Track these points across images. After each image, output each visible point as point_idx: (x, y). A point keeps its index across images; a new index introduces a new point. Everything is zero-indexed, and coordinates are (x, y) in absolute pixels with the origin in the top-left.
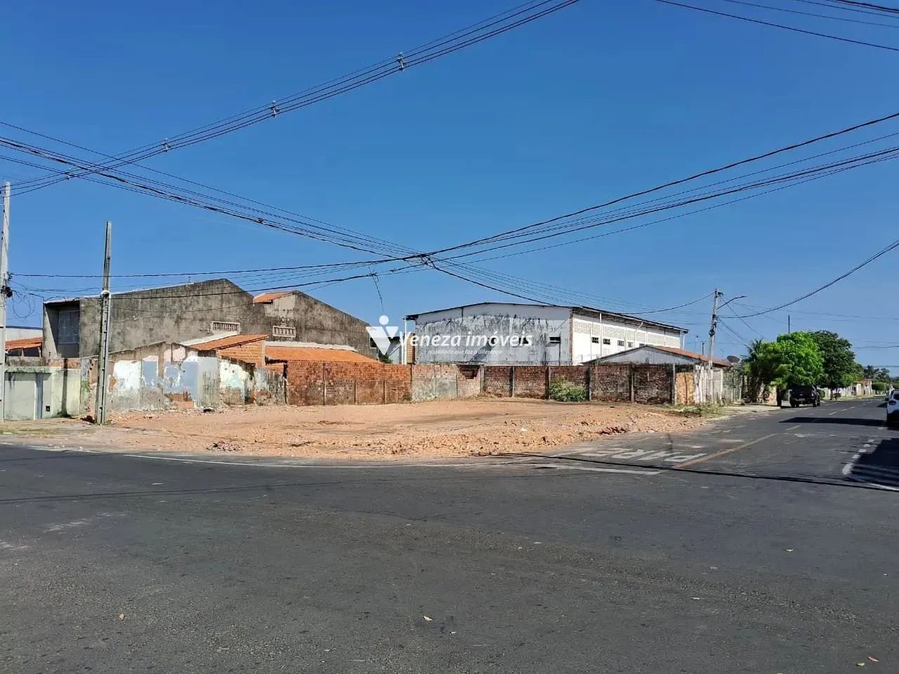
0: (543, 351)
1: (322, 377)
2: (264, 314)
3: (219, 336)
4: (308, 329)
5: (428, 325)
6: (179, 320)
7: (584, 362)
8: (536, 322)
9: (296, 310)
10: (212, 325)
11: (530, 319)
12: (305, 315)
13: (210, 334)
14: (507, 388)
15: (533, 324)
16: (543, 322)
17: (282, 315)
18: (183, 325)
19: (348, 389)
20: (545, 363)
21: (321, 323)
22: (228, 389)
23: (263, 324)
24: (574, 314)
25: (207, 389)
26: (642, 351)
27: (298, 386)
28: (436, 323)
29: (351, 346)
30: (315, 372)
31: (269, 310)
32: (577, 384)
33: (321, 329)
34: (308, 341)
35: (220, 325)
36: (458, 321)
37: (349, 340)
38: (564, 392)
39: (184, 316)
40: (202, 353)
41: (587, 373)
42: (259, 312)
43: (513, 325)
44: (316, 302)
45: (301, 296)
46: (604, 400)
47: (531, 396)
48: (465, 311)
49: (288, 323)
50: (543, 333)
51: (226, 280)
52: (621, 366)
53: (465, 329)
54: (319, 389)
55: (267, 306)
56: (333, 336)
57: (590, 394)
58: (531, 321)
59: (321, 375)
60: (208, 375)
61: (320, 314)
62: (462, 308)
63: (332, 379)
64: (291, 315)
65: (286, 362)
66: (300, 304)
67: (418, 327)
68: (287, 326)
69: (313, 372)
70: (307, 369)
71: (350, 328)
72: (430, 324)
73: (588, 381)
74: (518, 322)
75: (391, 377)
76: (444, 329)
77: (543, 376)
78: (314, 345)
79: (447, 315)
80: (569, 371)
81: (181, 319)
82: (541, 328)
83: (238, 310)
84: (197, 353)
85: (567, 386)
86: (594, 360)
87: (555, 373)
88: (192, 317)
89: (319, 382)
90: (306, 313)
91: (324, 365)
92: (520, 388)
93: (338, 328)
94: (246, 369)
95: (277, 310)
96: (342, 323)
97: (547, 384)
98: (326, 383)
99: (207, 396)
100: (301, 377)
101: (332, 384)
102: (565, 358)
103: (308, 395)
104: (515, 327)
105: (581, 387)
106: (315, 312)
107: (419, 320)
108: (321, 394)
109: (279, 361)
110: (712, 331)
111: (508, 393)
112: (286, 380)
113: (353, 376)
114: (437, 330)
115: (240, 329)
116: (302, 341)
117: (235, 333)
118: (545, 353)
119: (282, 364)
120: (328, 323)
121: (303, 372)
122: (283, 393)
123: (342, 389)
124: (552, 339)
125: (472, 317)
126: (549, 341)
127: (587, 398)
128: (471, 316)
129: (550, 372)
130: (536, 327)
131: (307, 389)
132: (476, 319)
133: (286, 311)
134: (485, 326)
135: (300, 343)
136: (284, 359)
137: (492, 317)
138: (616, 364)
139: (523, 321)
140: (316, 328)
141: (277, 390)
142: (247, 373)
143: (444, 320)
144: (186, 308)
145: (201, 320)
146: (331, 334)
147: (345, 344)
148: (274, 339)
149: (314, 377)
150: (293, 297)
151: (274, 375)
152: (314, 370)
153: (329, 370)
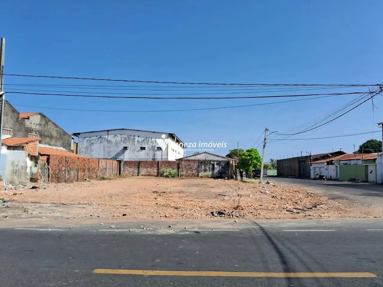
0: (153, 153)
1: (65, 165)
2: (25, 125)
4: (45, 136)
5: (86, 139)
7: (177, 159)
8: (150, 139)
9: (40, 124)
11: (147, 138)
12: (44, 128)
14: (136, 171)
15: (148, 140)
16: (153, 140)
17: (33, 127)
19: (75, 172)
20: (154, 159)
21: (51, 133)
23: (24, 131)
24: (169, 137)
26: (203, 154)
27: (55, 171)
28: (91, 138)
29: (64, 148)
30: (62, 162)
31: (27, 123)
32: (173, 169)
33: (51, 137)
34: (45, 144)
36: (105, 138)
37: (63, 144)
38: (168, 173)
40: (9, 148)
41: (178, 164)
42: (22, 124)
43: (137, 140)
44: (50, 121)
45: (43, 116)
46: (188, 176)
47: (149, 175)
48: (109, 132)
49: (36, 132)
50: (154, 145)
52: (194, 161)
53: (109, 142)
54: (63, 173)
55: (26, 120)
56: (56, 141)
57: (180, 174)
58: (147, 139)
59: (64, 164)
60: (16, 163)
61: (51, 128)
62: (108, 131)
63: (69, 167)
64: (38, 127)
65: (49, 155)
66: (42, 120)
67: (80, 139)
68: (35, 134)
69: (61, 162)
70: (59, 160)
71: (64, 137)
72: (88, 138)
73: (178, 168)
74: (140, 139)
75: (91, 166)
76: (96, 141)
77: (156, 166)
78: (48, 146)
79: (99, 134)
80: (169, 164)
82: (152, 142)
83: (12, 122)
84: (6, 147)
85: (167, 170)
86: (182, 158)
87: (162, 164)
89: (64, 168)
90: (44, 127)
91: (66, 158)
92: (143, 171)
93: (58, 137)
94: (31, 159)
95: (31, 123)
96: (60, 135)
97: (158, 170)
98: (66, 169)
100: (56, 165)
101: (69, 170)
102: (164, 157)
103: (59, 176)
104: (138, 142)
105: (175, 171)
106: (49, 127)
107: (80, 136)
108: (64, 175)
109: (45, 155)
110: (264, 145)
111: (137, 174)
112: (49, 167)
113: (77, 165)
114: (92, 142)
115: (12, 134)
118: (154, 155)
119: (46, 157)
120: (54, 134)
121: (57, 163)
122: (47, 174)
123: (72, 172)
124: (158, 148)
125: (114, 136)
126: (156, 149)
127: (178, 176)
128: (113, 135)
129: (160, 164)
130: (150, 142)
131: (58, 173)
132: (116, 137)
133: (35, 124)
134: (121, 140)
136: (47, 154)
137: (126, 136)
138: (192, 160)
139: (143, 139)
140: (48, 136)
141: (44, 173)
142: (33, 162)
143: (97, 136)
146: (56, 140)
147: (61, 147)
149: (61, 165)
150: (39, 116)
151: (43, 163)
152: (62, 161)
153: (68, 161)
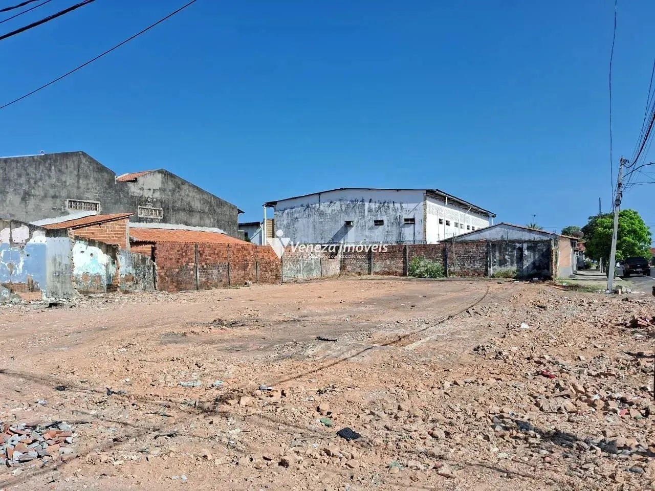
0: (398, 231)
1: (194, 259)
2: (128, 193)
3: (76, 215)
4: (176, 210)
5: (286, 211)
6: (26, 197)
7: (441, 240)
8: (391, 205)
9: (162, 190)
10: (67, 203)
11: (385, 203)
12: (172, 196)
13: (65, 213)
14: (366, 266)
15: (388, 207)
16: (397, 205)
17: (147, 194)
18: (32, 203)
19: (221, 271)
20: (399, 242)
21: (189, 204)
22: (86, 275)
23: (127, 203)
24: (428, 198)
25: (57, 276)
26: (498, 229)
27: (170, 269)
28: (294, 210)
29: (220, 228)
30: (186, 254)
31: (133, 189)
32: (435, 261)
33: (191, 211)
34: (177, 223)
35: (76, 203)
36: (316, 206)
37: (218, 222)
38: (423, 269)
39: (33, 192)
40: (51, 232)
41: (444, 251)
42: (121, 190)
43: (369, 208)
44: (184, 183)
45: (168, 175)
46: (463, 275)
47: (389, 274)
48: (322, 195)
49: (154, 203)
50: (398, 214)
51: (84, 154)
52: (478, 243)
53: (322, 214)
54: (192, 272)
55: (131, 185)
56: (201, 218)
57: (448, 270)
58: (386, 204)
59: (193, 257)
60: (58, 259)
61: (188, 195)
62: (319, 194)
63: (204, 261)
64: (157, 195)
65: (154, 243)
66: (167, 182)
67: (277, 213)
68: (153, 207)
69: (184, 254)
70: (178, 251)
71: (219, 210)
72: (288, 210)
73: (445, 258)
74: (374, 206)
75: (263, 258)
76: (301, 214)
77: (401, 254)
78: (182, 227)
79: (305, 202)
80: (425, 249)
81: (29, 195)
82: (396, 210)
83: (98, 188)
84: (44, 232)
85: (425, 263)
86: (452, 238)
87: (412, 251)
88: (42, 194)
89: (192, 265)
90: (173, 194)
91: (196, 246)
92: (378, 266)
93: (207, 210)
94: (107, 252)
95: (143, 189)
96: (211, 206)
97: (405, 262)
98: (199, 266)
99: (59, 285)
100: (171, 259)
101: (205, 267)
102: (419, 237)
103: (180, 279)
104: (370, 210)
105: (438, 264)
106: (183, 193)
107: (278, 206)
108: (194, 277)
109: (145, 243)
110: (618, 200)
111: (367, 272)
112: (155, 264)
113: (225, 258)
114: (295, 216)
115: (100, 209)
116: (170, 223)
117: (94, 213)
118: (400, 233)
119: (150, 246)
120: (197, 205)
121: (174, 255)
122: (151, 277)
123: (215, 272)
124: (406, 220)
125: (329, 203)
126: (403, 222)
127: (445, 274)
128: (328, 201)
129: (408, 251)
130: (391, 210)
131: (178, 273)
132: (333, 204)
133: (152, 191)
134: (342, 210)
135: (168, 224)
136: (152, 240)
137: (348, 202)
138: (473, 242)
139: (377, 205)
140: (184, 210)
141: (145, 275)
142: (109, 256)
143: (302, 206)
144: (35, 183)
145: (54, 197)
146: (200, 215)
147: (214, 226)
148: (139, 220)
149: (185, 259)
150: (159, 176)
151: (140, 258)
152: (186, 252)
153: (201, 252)
